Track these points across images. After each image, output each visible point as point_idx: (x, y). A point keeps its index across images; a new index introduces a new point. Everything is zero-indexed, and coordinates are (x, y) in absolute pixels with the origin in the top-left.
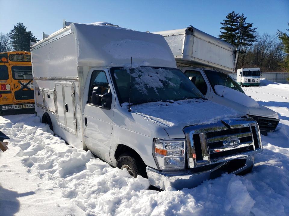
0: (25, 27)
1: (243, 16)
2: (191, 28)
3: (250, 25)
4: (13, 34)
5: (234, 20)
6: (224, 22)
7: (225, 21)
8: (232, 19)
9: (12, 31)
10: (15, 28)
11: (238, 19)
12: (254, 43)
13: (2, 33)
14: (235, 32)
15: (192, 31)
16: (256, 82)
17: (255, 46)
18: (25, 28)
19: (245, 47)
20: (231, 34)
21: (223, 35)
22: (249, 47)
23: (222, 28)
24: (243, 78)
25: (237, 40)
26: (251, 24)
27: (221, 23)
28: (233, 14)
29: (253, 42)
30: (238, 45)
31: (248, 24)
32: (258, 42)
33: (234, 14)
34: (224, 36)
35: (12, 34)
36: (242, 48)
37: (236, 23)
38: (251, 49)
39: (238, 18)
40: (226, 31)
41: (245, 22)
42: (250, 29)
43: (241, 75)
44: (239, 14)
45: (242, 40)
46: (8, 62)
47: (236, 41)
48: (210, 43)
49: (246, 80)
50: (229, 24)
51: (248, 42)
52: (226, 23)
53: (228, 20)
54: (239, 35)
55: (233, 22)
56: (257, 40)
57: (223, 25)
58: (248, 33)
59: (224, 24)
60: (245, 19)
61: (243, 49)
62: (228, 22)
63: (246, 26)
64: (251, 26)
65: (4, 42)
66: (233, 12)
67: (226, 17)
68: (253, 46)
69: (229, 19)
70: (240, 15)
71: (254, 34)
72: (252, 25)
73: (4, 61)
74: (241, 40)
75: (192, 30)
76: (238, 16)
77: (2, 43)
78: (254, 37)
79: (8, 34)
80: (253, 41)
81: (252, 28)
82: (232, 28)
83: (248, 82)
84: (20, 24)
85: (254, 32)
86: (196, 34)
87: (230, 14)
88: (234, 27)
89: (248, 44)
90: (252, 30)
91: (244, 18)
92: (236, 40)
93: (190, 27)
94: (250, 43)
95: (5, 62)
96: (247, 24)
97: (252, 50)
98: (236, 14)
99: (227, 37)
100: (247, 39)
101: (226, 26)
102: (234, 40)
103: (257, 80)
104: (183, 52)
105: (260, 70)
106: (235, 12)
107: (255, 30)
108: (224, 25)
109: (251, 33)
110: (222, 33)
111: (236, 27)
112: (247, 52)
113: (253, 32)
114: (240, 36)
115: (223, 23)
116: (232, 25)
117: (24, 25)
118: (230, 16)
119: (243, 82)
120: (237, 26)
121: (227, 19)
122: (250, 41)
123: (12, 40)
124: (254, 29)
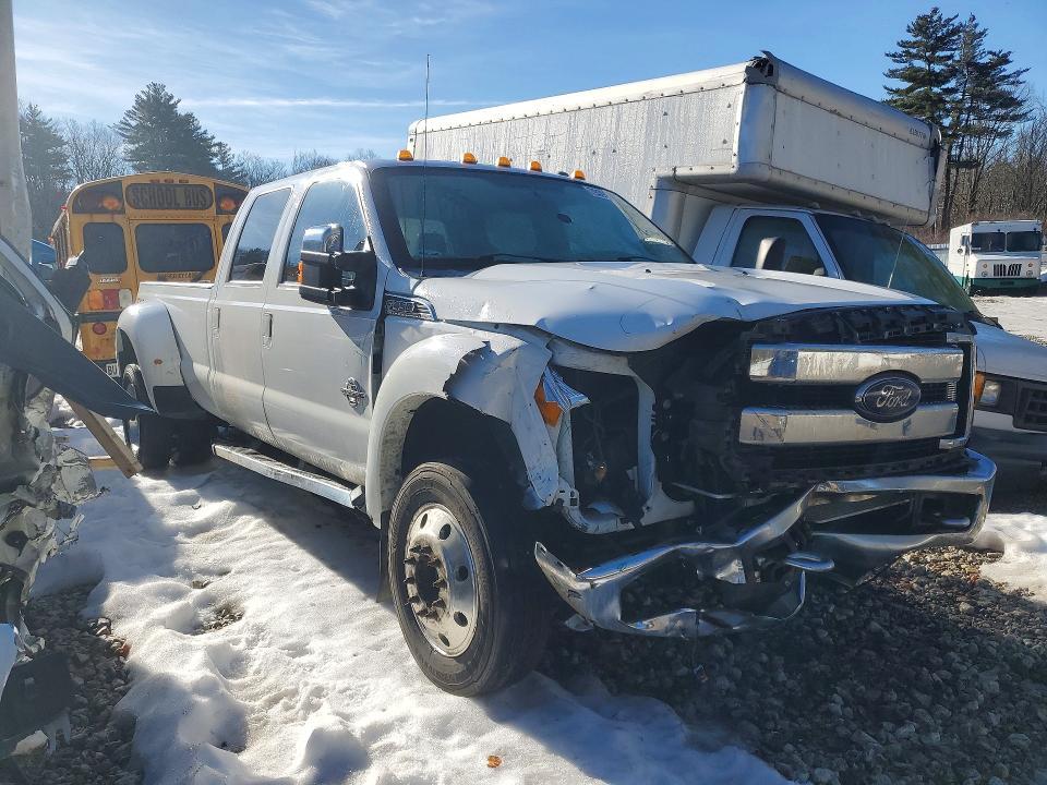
0: (171, 97)
1: (976, 26)
2: (765, 61)
3: (1004, 59)
4: (134, 123)
5: (938, 39)
6: (900, 50)
7: (903, 44)
8: (929, 37)
9: (129, 113)
10: (141, 104)
11: (955, 37)
12: (1017, 127)
13: (94, 121)
14: (943, 87)
15: (771, 72)
16: (1023, 273)
17: (1023, 137)
18: (172, 102)
19: (983, 141)
20: (927, 97)
21: (895, 101)
22: (998, 143)
23: (892, 74)
24: (973, 259)
25: (950, 118)
26: (1006, 56)
27: (887, 55)
28: (935, 18)
29: (1013, 124)
30: (955, 136)
31: (994, 54)
32: (1031, 122)
33: (940, 18)
34: (899, 103)
35: (129, 125)
36: (971, 148)
37: (948, 53)
38: (1004, 150)
39: (955, 31)
40: (905, 85)
41: (981, 48)
42: (1001, 72)
43: (964, 248)
44: (957, 16)
45: (972, 117)
46: (122, 212)
47: (947, 122)
48: (839, 115)
49: (985, 266)
50: (920, 57)
51: (992, 123)
52: (908, 53)
53: (915, 43)
54: (959, 96)
55: (934, 49)
56: (1029, 115)
57: (894, 61)
58: (994, 88)
59: (901, 56)
60: (981, 34)
61: (975, 151)
62: (914, 51)
63: (985, 60)
64: (1007, 62)
65: (103, 156)
66: (935, 11)
67: (909, 31)
68: (1015, 137)
69: (919, 38)
70: (964, 19)
71: (1018, 93)
72: (1010, 58)
73: (110, 208)
74: (964, 116)
75: (771, 67)
76: (956, 24)
77: (98, 158)
78: (1019, 104)
79: (116, 126)
80: (1015, 118)
81: (1009, 69)
82: (931, 73)
83: (991, 274)
84: (157, 89)
85: (1018, 82)
86: (784, 81)
87: (924, 18)
88: (937, 68)
89: (993, 130)
90: (1009, 76)
91: (978, 30)
92: (948, 116)
93: (764, 56)
94: (1003, 126)
95: (113, 212)
96: (990, 53)
97: (1011, 155)
98: (944, 18)
99: (911, 106)
100: (989, 111)
101: (907, 64)
102: (940, 117)
103: (1030, 265)
104: (735, 150)
105: (1039, 229)
106: (941, 11)
107: (1021, 78)
108: (898, 61)
109: (1005, 87)
110: (890, 91)
111: (946, 65)
112: (990, 161)
113: (1013, 83)
114: (961, 101)
115: (894, 56)
116: (929, 61)
117: (169, 90)
118: (923, 26)
119: (972, 276)
120: (950, 62)
121: (910, 38)
122: (1002, 118)
123: (131, 147)
124: (1018, 73)
